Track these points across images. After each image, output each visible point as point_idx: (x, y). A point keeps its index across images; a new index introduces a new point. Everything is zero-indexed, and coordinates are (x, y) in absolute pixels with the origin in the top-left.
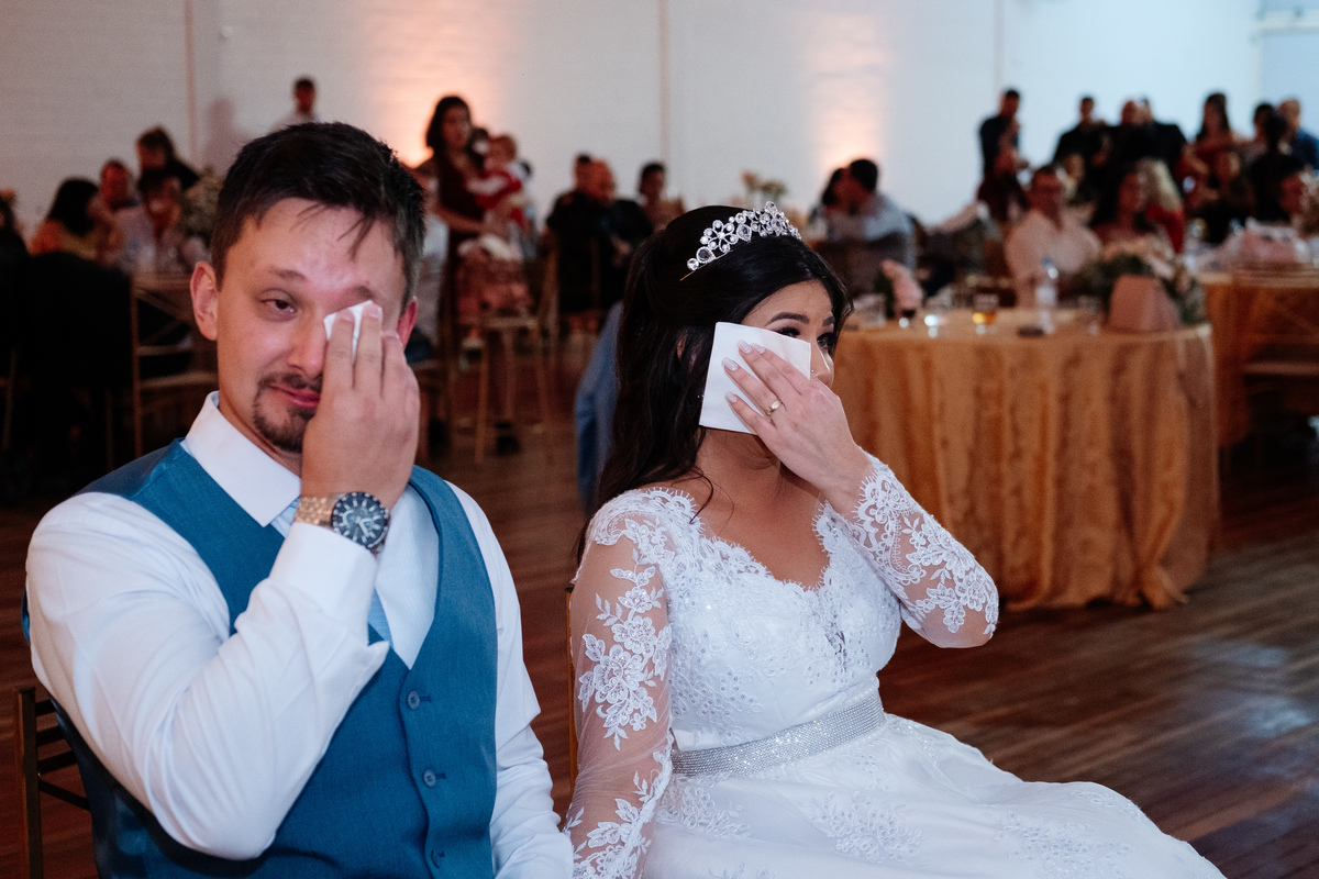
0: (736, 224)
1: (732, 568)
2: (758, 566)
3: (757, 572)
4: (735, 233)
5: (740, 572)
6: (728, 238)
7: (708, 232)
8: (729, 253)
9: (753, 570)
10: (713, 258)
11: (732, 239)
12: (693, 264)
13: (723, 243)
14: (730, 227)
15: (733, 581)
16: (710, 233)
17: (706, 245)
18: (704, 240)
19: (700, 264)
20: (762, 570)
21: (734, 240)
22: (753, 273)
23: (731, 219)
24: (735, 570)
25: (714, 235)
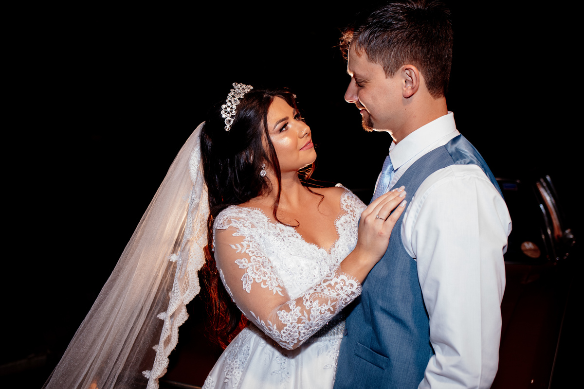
0: (230, 101)
1: (286, 235)
2: (298, 235)
3: (297, 237)
4: (232, 105)
5: (289, 236)
6: (232, 108)
7: (223, 112)
8: (236, 114)
9: (295, 236)
10: (232, 120)
11: (233, 107)
12: (228, 127)
13: (231, 111)
14: (229, 104)
15: (285, 240)
16: (224, 112)
17: (226, 118)
18: (224, 116)
19: (230, 126)
20: (300, 237)
21: (234, 107)
22: (251, 113)
23: (227, 101)
24: (287, 236)
25: (226, 112)
